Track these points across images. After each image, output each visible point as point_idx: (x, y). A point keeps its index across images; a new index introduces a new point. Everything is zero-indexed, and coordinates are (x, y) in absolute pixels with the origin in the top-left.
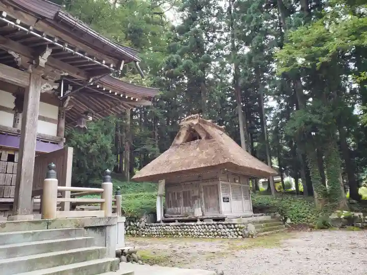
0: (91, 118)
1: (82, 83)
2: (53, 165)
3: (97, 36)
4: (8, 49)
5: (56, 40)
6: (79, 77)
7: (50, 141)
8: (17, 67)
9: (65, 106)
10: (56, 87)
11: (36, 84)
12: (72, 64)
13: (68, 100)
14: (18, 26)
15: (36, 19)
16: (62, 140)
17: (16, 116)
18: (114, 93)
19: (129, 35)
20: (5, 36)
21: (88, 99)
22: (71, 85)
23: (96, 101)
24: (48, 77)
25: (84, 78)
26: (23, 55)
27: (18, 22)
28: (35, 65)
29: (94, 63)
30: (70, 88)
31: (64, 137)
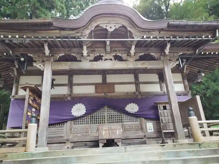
0: (203, 75)
1: (192, 55)
2: (191, 108)
3: (194, 23)
4: (149, 53)
5: (171, 37)
6: (189, 52)
7: (182, 95)
8: (155, 60)
9: (185, 72)
10: (178, 63)
11: (167, 65)
12: (183, 47)
13: (185, 68)
14: (152, 39)
15: (159, 32)
16: (189, 92)
17: (160, 85)
18: (215, 53)
19: (211, 12)
20: (147, 47)
21: (197, 63)
22: (184, 59)
23: (204, 63)
24: (172, 59)
25: (192, 52)
26: (157, 53)
27: (152, 37)
28: (164, 55)
29: (197, 40)
30: (185, 60)
31: (190, 90)
